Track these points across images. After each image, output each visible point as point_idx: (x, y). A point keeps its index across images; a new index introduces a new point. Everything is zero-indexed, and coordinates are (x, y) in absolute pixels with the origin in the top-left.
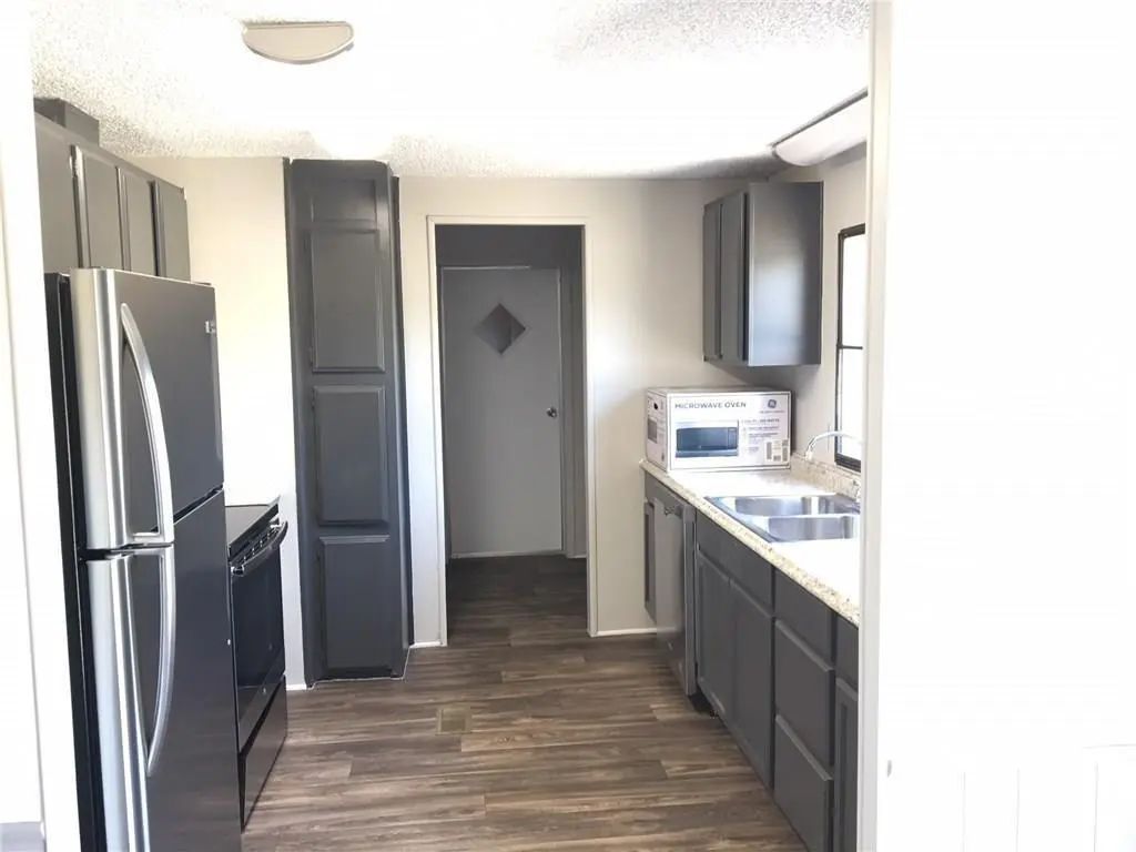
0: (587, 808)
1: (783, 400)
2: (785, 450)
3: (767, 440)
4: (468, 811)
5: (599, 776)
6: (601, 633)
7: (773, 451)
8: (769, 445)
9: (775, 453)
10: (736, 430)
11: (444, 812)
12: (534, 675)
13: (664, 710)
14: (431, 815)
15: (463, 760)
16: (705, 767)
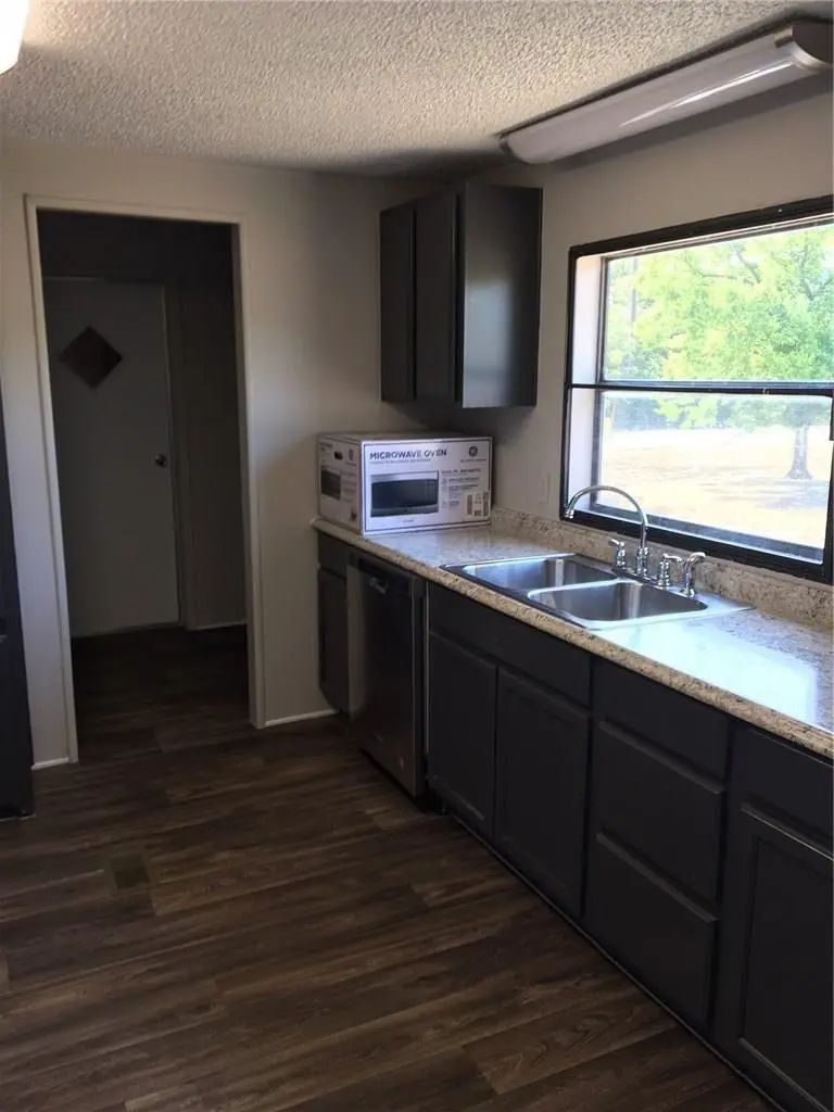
0: (353, 972)
1: (484, 446)
2: (486, 504)
3: (467, 493)
4: (202, 1008)
5: (348, 921)
6: (268, 723)
7: (474, 505)
8: (470, 497)
9: (476, 507)
10: (436, 482)
11: (169, 1017)
12: (209, 789)
13: (385, 814)
14: (151, 1024)
15: (164, 928)
16: (465, 886)
